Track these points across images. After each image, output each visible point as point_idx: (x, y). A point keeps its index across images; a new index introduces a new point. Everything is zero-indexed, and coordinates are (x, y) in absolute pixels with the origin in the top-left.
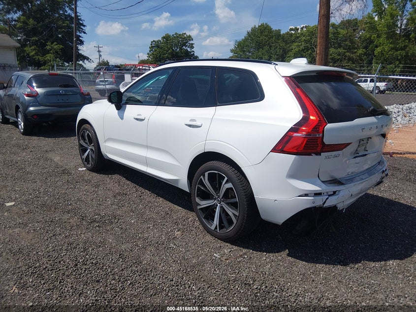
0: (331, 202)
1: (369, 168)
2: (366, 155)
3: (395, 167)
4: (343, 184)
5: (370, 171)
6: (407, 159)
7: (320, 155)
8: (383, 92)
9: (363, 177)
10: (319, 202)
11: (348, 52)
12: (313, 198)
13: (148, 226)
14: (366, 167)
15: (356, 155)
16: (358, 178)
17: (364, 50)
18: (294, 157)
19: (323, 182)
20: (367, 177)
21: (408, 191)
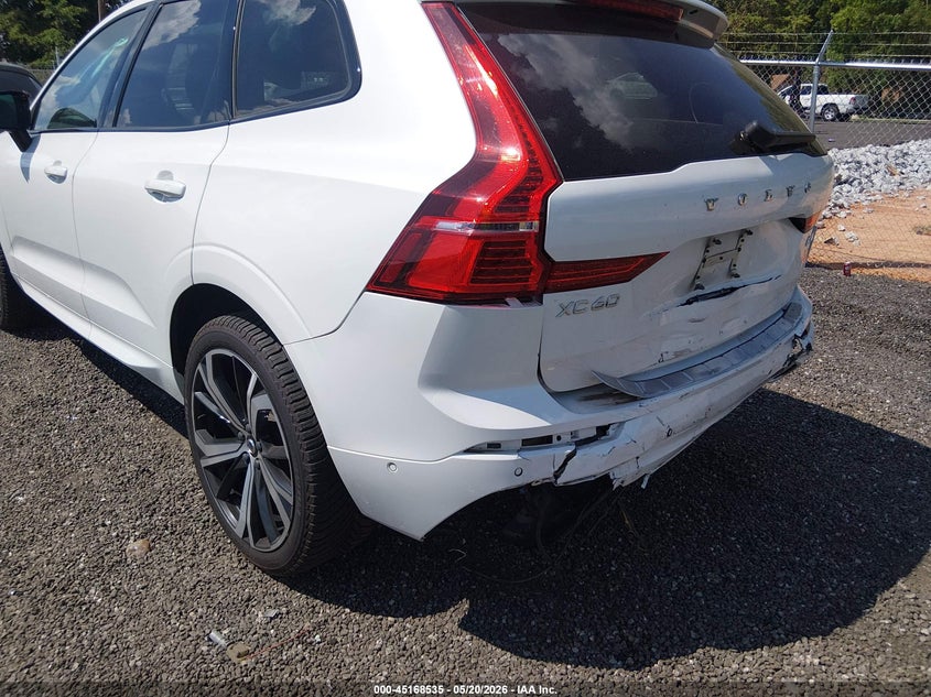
0: (585, 466)
1: (747, 332)
2: (733, 290)
3: (851, 307)
4: (634, 399)
5: (748, 343)
6: (885, 280)
7: (541, 302)
8: (843, 117)
9: (722, 364)
10: (540, 467)
11: (768, 22)
12: (514, 457)
13: (64, 514)
14: (734, 328)
15: (696, 292)
16: (700, 369)
17: (806, 18)
18: (438, 309)
19: (556, 395)
20: (733, 366)
21: (881, 377)
